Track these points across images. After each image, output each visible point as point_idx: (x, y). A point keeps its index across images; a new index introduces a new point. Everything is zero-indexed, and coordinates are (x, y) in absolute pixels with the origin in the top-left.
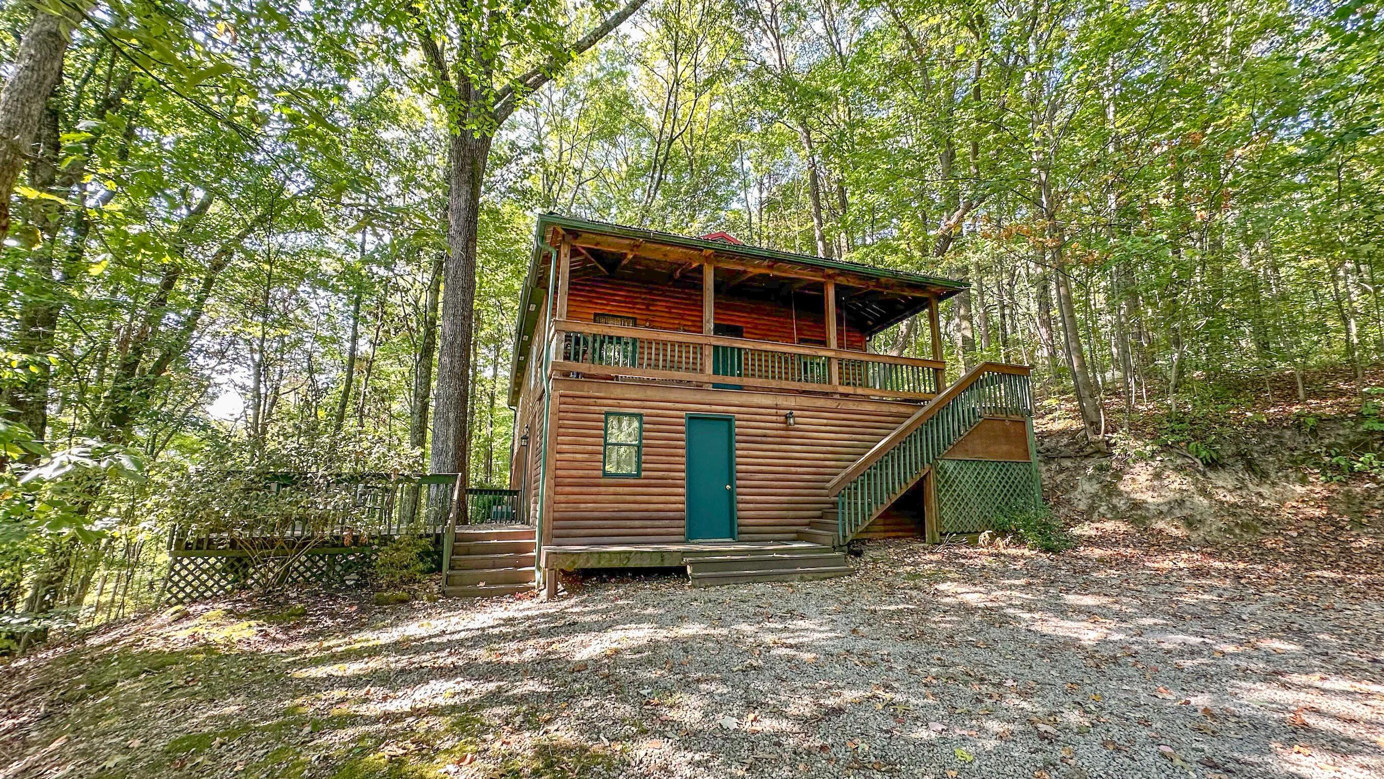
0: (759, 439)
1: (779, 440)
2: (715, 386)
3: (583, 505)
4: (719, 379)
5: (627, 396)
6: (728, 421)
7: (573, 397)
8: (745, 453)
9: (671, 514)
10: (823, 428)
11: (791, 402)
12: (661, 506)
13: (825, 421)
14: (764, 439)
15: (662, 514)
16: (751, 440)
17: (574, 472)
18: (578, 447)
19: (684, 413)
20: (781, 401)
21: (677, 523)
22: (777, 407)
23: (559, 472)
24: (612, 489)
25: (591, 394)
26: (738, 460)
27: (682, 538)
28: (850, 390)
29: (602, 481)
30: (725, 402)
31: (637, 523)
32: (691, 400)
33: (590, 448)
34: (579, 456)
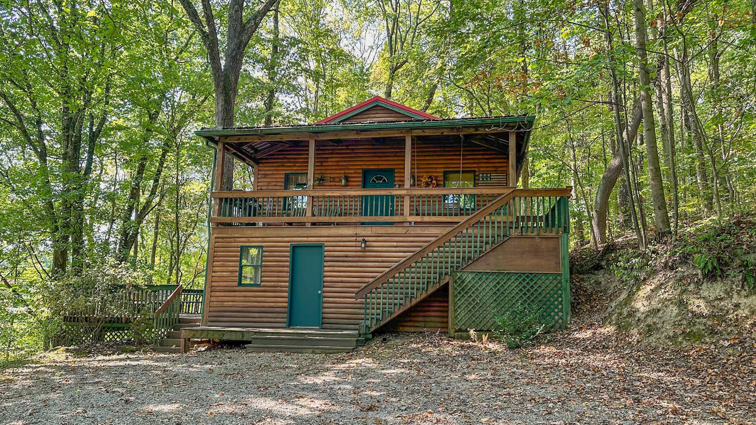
0: (341, 259)
1: (357, 259)
2: (314, 224)
3: (226, 303)
4: (315, 219)
5: (253, 235)
6: (320, 246)
7: (223, 238)
8: (331, 269)
9: (278, 309)
10: (394, 249)
11: (367, 231)
12: (272, 304)
13: (395, 244)
14: (345, 259)
15: (273, 310)
16: (337, 259)
17: (221, 284)
18: (224, 268)
19: (289, 244)
20: (360, 231)
21: (281, 315)
22: (356, 236)
23: (214, 284)
24: (243, 294)
25: (233, 235)
26: (325, 274)
27: (284, 325)
28: (418, 219)
29: (237, 288)
30: (318, 235)
31: (257, 315)
32: (294, 235)
33: (231, 268)
34: (225, 274)
